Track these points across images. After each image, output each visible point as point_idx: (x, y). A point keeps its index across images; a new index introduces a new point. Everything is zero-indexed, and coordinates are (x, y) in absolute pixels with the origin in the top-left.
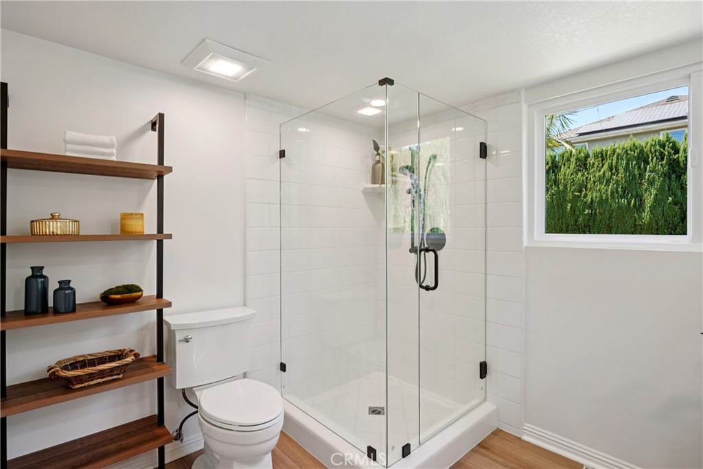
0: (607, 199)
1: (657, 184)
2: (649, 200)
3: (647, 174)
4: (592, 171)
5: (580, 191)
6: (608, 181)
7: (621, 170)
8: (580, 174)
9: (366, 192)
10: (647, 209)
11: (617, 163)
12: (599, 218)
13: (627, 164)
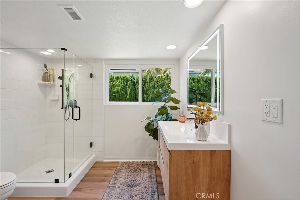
0: (119, 91)
1: (130, 88)
2: (129, 92)
3: (128, 85)
4: (115, 82)
5: (112, 88)
6: (119, 86)
7: (122, 83)
8: (112, 83)
9: (39, 85)
10: (128, 95)
11: (121, 81)
12: (117, 97)
13: (124, 81)
